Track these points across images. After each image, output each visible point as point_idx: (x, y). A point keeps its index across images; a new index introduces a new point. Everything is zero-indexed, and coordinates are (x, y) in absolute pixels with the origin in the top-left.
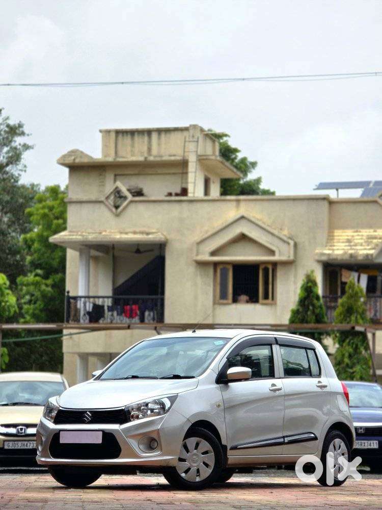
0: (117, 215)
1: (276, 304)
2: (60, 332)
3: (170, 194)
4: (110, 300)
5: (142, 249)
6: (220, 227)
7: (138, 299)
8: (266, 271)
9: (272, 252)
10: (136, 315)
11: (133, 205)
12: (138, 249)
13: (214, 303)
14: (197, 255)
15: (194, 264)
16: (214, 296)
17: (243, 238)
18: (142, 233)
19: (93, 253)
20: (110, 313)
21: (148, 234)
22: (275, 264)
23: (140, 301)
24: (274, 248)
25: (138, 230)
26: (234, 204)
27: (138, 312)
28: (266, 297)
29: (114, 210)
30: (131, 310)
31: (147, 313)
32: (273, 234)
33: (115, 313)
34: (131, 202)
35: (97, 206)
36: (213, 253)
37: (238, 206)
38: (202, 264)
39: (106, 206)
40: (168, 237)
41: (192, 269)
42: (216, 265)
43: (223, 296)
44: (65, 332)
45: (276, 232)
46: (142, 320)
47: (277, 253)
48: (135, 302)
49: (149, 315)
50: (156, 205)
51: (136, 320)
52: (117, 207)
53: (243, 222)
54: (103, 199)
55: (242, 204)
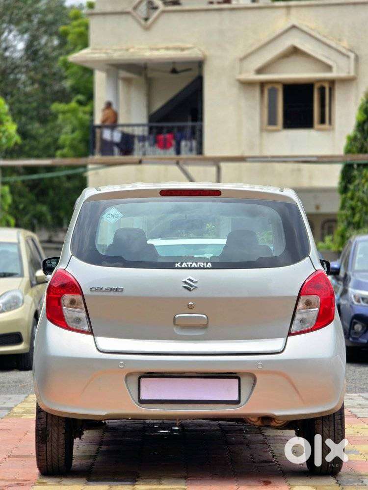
0: (147, 29)
1: (333, 129)
2: (85, 166)
3: (211, 3)
4: (146, 129)
5: (178, 68)
6: (267, 39)
7: (173, 127)
8: (322, 90)
9: (329, 68)
10: (170, 145)
11: (166, 16)
12: (174, 68)
13: (262, 130)
14: (240, 73)
15: (237, 84)
16: (262, 122)
17: (295, 51)
18: (176, 49)
19: (123, 74)
20: (141, 144)
21: (183, 49)
22: (332, 82)
23: (175, 130)
24: (330, 63)
25: (171, 45)
26: (284, 11)
27: (174, 142)
28: (322, 121)
29: (143, 22)
30: (165, 140)
31: (183, 143)
32: (329, 46)
33: (147, 144)
34: (164, 12)
35: (124, 17)
36: (260, 71)
37: (288, 14)
38: (247, 85)
39: (134, 17)
40: (207, 53)
41: (235, 91)
42: (262, 84)
43: (272, 121)
44: (90, 166)
45: (333, 44)
46: (178, 152)
47: (335, 69)
48: (170, 131)
49: (186, 145)
50: (192, 15)
51: (171, 152)
52: (146, 19)
53: (294, 32)
54: (130, 9)
55: (294, 11)
